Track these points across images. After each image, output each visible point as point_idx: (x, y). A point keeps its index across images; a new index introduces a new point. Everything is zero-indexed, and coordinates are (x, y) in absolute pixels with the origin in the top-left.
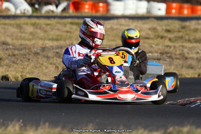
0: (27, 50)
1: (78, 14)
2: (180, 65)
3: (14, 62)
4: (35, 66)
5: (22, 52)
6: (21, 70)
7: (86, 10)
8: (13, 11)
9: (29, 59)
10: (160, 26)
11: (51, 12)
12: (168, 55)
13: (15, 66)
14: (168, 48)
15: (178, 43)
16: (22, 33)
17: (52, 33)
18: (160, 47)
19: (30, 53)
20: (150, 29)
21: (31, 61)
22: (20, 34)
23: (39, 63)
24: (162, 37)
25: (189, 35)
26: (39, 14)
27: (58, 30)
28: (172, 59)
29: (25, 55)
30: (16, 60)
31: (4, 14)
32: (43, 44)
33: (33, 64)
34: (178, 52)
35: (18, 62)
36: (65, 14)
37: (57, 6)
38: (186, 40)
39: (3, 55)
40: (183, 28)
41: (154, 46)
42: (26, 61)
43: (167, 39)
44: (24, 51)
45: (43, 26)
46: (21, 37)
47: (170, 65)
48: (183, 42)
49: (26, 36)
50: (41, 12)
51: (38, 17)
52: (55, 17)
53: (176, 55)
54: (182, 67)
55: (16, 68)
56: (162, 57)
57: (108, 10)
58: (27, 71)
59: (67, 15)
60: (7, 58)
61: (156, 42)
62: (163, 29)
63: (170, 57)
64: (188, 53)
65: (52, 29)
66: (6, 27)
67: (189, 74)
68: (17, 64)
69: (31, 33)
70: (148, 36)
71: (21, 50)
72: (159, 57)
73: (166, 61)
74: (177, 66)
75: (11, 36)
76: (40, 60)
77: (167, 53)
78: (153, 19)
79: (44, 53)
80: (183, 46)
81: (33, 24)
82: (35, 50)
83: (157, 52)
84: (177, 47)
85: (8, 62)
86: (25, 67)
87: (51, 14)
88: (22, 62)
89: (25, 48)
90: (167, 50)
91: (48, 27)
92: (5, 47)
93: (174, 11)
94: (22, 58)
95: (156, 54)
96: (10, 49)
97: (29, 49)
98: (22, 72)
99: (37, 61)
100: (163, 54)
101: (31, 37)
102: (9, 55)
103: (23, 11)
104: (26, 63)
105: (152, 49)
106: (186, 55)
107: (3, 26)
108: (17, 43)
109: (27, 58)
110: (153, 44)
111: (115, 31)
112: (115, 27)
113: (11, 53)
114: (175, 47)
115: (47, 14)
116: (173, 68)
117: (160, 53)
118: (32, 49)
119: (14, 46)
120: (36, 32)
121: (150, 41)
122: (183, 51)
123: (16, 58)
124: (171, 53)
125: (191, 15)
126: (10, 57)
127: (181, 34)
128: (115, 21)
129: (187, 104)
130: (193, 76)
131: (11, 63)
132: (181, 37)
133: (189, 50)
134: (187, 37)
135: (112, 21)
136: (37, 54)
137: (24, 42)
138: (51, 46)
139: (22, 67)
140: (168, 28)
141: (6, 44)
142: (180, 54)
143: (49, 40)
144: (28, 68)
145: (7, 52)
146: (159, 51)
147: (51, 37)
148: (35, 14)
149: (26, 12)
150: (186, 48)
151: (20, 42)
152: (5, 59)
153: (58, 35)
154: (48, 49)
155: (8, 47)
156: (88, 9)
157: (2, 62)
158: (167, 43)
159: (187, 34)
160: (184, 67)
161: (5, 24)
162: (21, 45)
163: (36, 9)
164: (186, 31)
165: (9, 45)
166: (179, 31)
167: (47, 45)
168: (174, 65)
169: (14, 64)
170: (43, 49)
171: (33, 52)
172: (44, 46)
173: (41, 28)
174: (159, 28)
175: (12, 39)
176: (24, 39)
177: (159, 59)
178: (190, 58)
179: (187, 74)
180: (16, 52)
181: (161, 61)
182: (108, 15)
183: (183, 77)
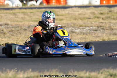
0: (19, 28)
1: (49, 6)
2: (109, 33)
3: (12, 35)
4: (25, 37)
5: (17, 29)
6: (16, 40)
7: (54, 4)
8: (11, 5)
9: (21, 33)
10: (97, 11)
11: (33, 5)
12: (102, 28)
13: (13, 37)
14: (102, 23)
15: (107, 20)
16: (16, 18)
17: (34, 17)
18: (97, 23)
19: (21, 29)
20: (91, 13)
21: (22, 34)
22: (15, 19)
23: (27, 35)
24: (98, 18)
25: (114, 16)
26: (26, 7)
27: (37, 15)
28: (104, 30)
29: (19, 31)
30: (13, 34)
31: (6, 7)
32: (29, 24)
33: (23, 36)
34: (107, 26)
35: (14, 35)
36: (41, 6)
37: (36, 2)
38: (112, 19)
39: (6, 31)
40: (110, 11)
41: (93, 23)
42: (19, 34)
43: (101, 19)
44: (18, 28)
45: (29, 13)
46: (16, 20)
47: (103, 33)
48: (110, 20)
49: (19, 19)
50: (27, 5)
51: (25, 8)
52: (35, 8)
53: (106, 27)
54: (110, 35)
55: (13, 38)
56: (98, 29)
57: (66, 3)
58: (20, 40)
59: (43, 7)
60: (8, 33)
61: (95, 20)
62: (98, 13)
63: (103, 29)
64: (113, 26)
65: (34, 15)
66: (7, 15)
67: (114, 39)
68: (14, 36)
69: (22, 18)
70: (90, 17)
71: (16, 28)
72: (97, 29)
73: (101, 31)
74: (107, 34)
75: (10, 20)
76: (27, 33)
77: (101, 27)
78: (92, 7)
79: (30, 29)
80: (110, 22)
81: (23, 13)
82: (24, 27)
83: (95, 26)
84: (107, 23)
85: (9, 35)
86: (19, 37)
87: (33, 6)
88: (17, 35)
89: (18, 27)
90: (101, 25)
91: (32, 14)
92: (7, 26)
93: (104, 2)
94: (17, 33)
95: (95, 28)
96: (10, 27)
97: (21, 27)
98: (17, 40)
99: (26, 34)
100: (99, 27)
101: (22, 20)
102: (9, 31)
103: (17, 5)
104: (19, 35)
105: (92, 25)
106: (112, 27)
107: (5, 14)
108: (14, 24)
109: (19, 32)
110: (93, 22)
111: (70, 15)
112: (70, 12)
113: (10, 30)
114: (105, 23)
115: (31, 7)
116: (105, 35)
117: (97, 27)
118: (22, 27)
119: (12, 26)
120: (25, 17)
121: (91, 20)
122: (110, 25)
123: (13, 33)
124: (104, 27)
125: (115, 4)
126: (10, 32)
127: (109, 15)
128: (70, 9)
129: (113, 56)
130: (116, 40)
131: (10, 36)
132: (109, 17)
133: (114, 24)
134: (112, 17)
135: (68, 9)
136: (25, 30)
137: (18, 23)
138: (33, 25)
139: (17, 38)
140: (101, 12)
141: (7, 25)
142: (109, 27)
143: (32, 21)
144: (20, 38)
145: (8, 29)
146: (96, 26)
147: (33, 20)
148: (24, 7)
149: (18, 6)
150: (112, 23)
151: (16, 23)
152: (7, 33)
153: (38, 19)
154: (32, 26)
155: (8, 26)
156: (55, 2)
157: (6, 35)
158: (101, 20)
159: (112, 15)
160: (111, 35)
161: (6, 13)
162: (16, 25)
163: (24, 4)
164: (112, 13)
165: (9, 25)
166: (108, 14)
167: (31, 24)
168: (105, 33)
169: (12, 36)
170: (29, 27)
171: (23, 28)
172: (29, 25)
173: (27, 15)
174: (96, 12)
175: (11, 22)
176: (18, 21)
177: (96, 30)
178: (114, 29)
179: (113, 38)
180: (13, 29)
181: (98, 31)
182: (67, 6)
183: (111, 40)
